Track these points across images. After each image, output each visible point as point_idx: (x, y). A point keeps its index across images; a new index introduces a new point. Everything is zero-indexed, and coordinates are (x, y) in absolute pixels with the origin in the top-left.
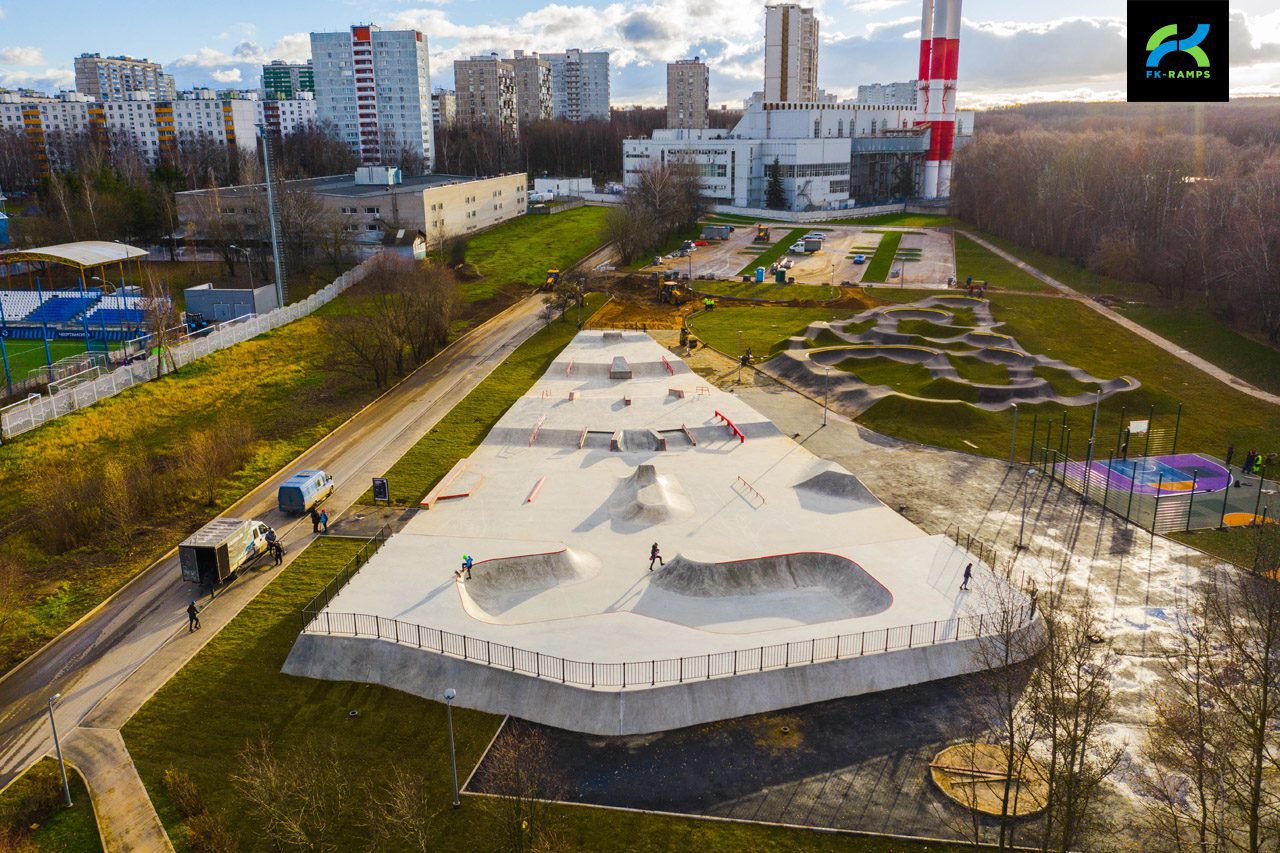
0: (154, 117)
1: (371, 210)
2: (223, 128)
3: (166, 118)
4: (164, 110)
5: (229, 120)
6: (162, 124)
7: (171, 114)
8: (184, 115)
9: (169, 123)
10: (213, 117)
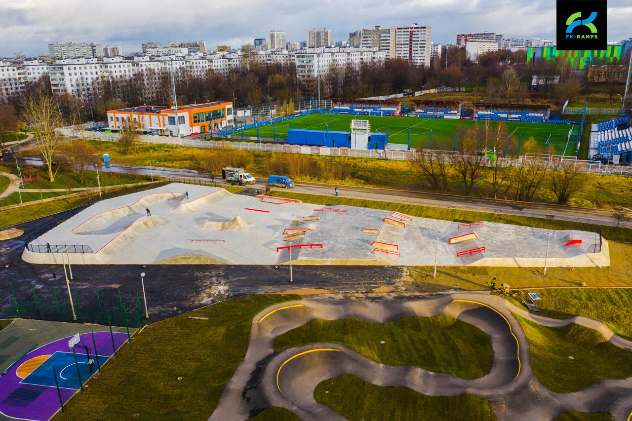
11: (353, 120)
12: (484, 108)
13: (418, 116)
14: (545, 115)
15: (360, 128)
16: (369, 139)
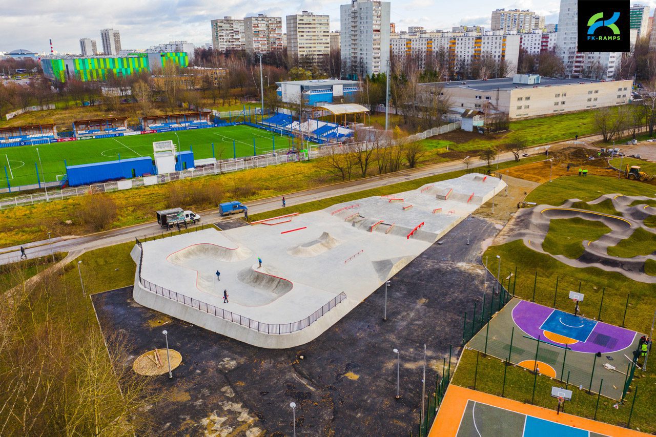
0: (474, 44)
1: (487, 98)
2: (501, 50)
3: (479, 45)
4: (478, 41)
5: (504, 45)
6: (476, 47)
7: (480, 43)
8: (486, 43)
9: (479, 47)
10: (498, 43)
11: (154, 143)
12: (152, 121)
13: (94, 137)
14: (207, 120)
15: (163, 149)
16: (177, 159)
